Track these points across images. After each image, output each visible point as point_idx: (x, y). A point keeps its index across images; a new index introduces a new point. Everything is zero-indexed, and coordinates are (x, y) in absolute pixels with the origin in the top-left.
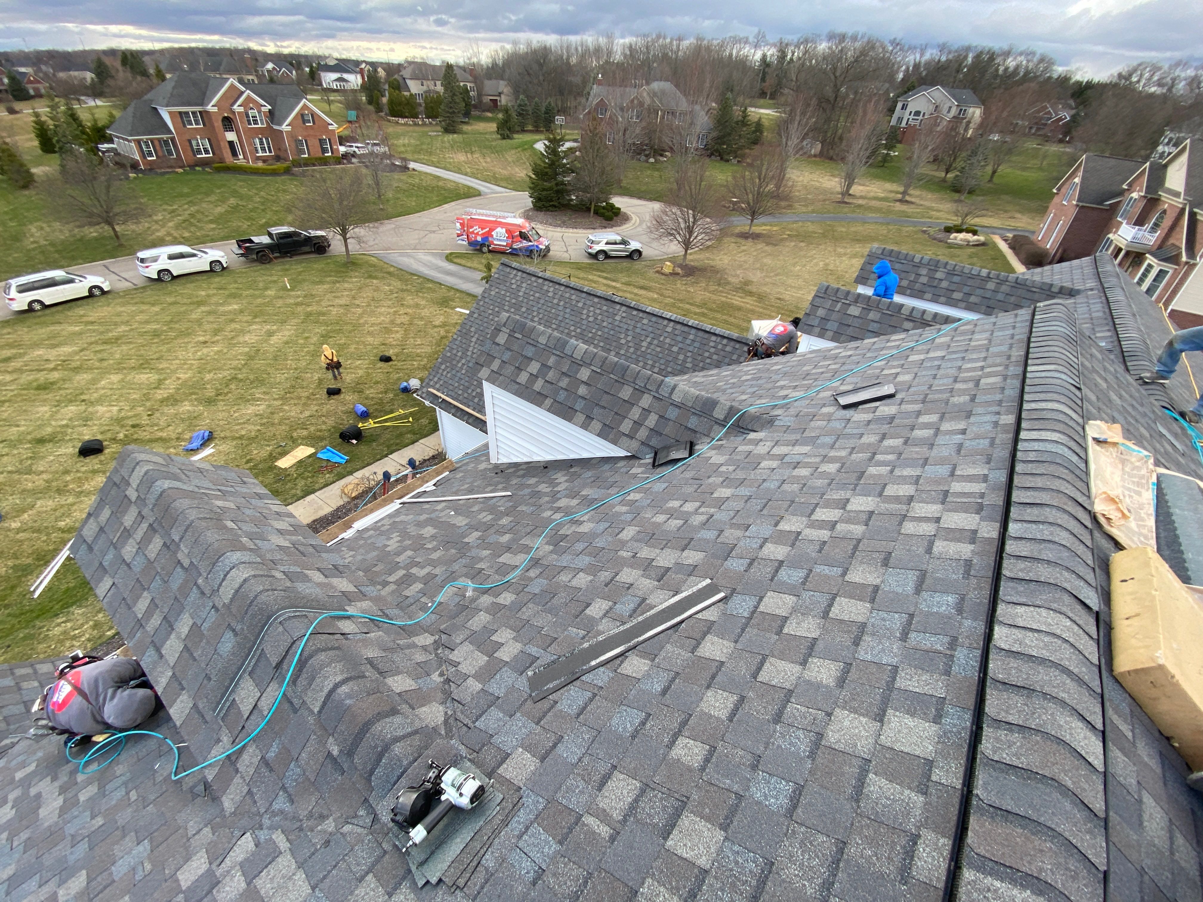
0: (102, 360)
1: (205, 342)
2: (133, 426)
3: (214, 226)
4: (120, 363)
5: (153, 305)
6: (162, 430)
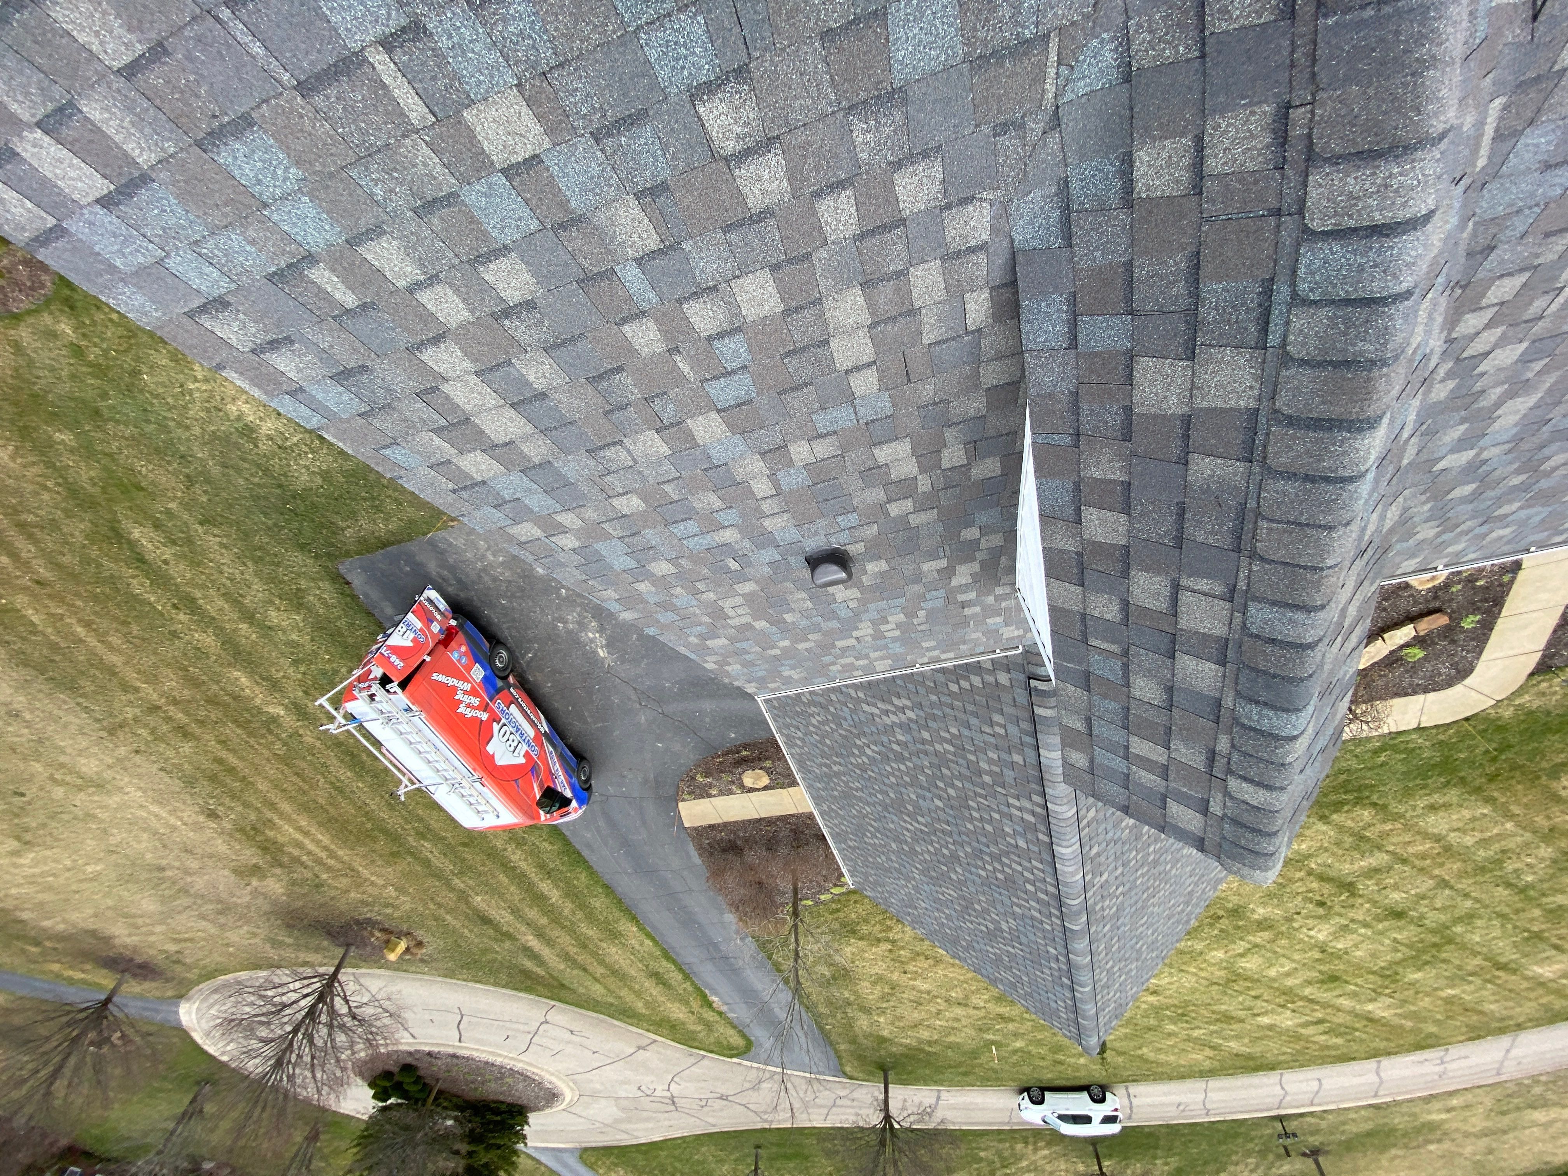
0: (1256, 997)
1: (1154, 993)
2: (1321, 904)
3: (982, 1154)
4: (1248, 988)
5: (1140, 1057)
6: (1310, 891)
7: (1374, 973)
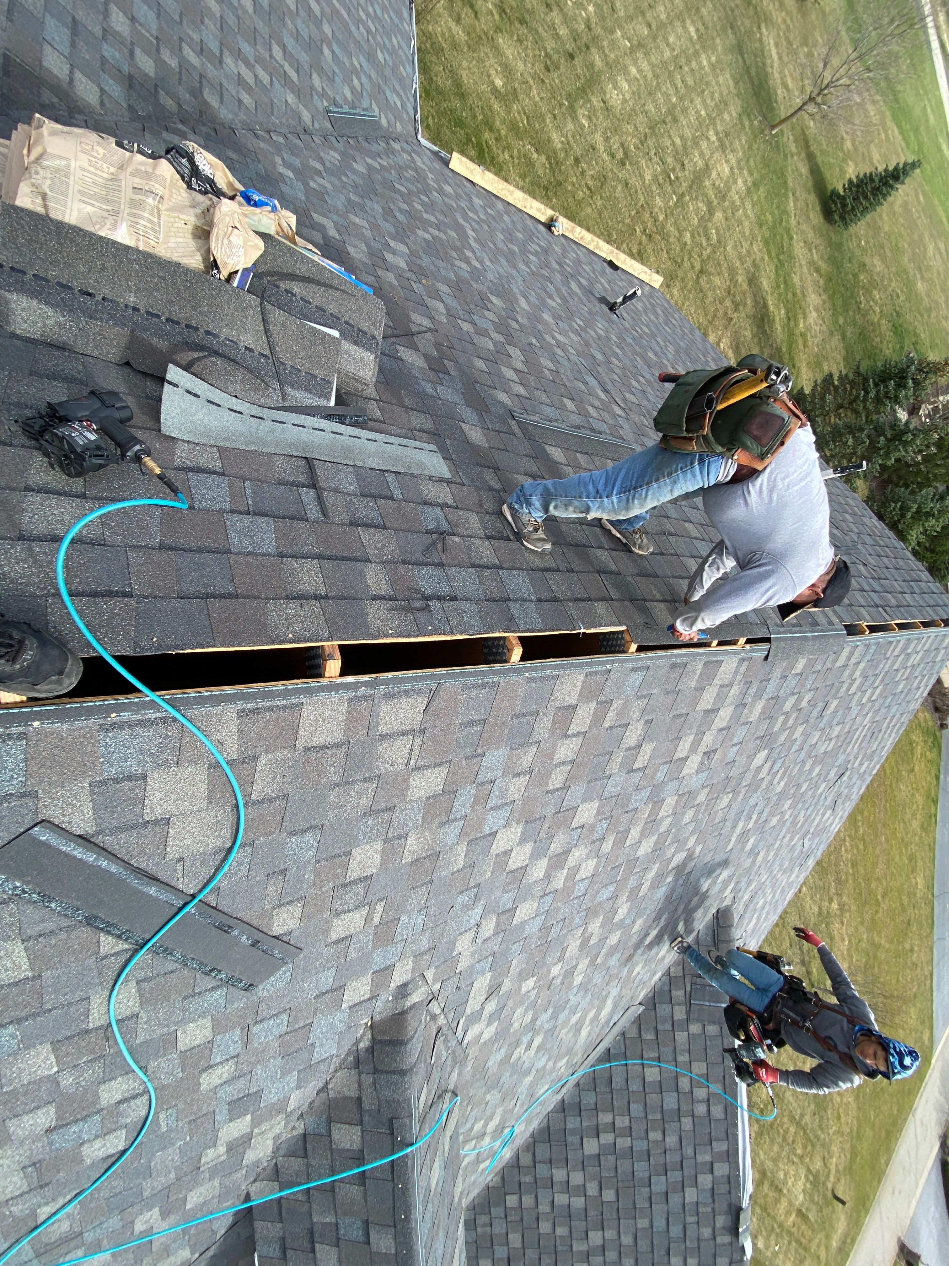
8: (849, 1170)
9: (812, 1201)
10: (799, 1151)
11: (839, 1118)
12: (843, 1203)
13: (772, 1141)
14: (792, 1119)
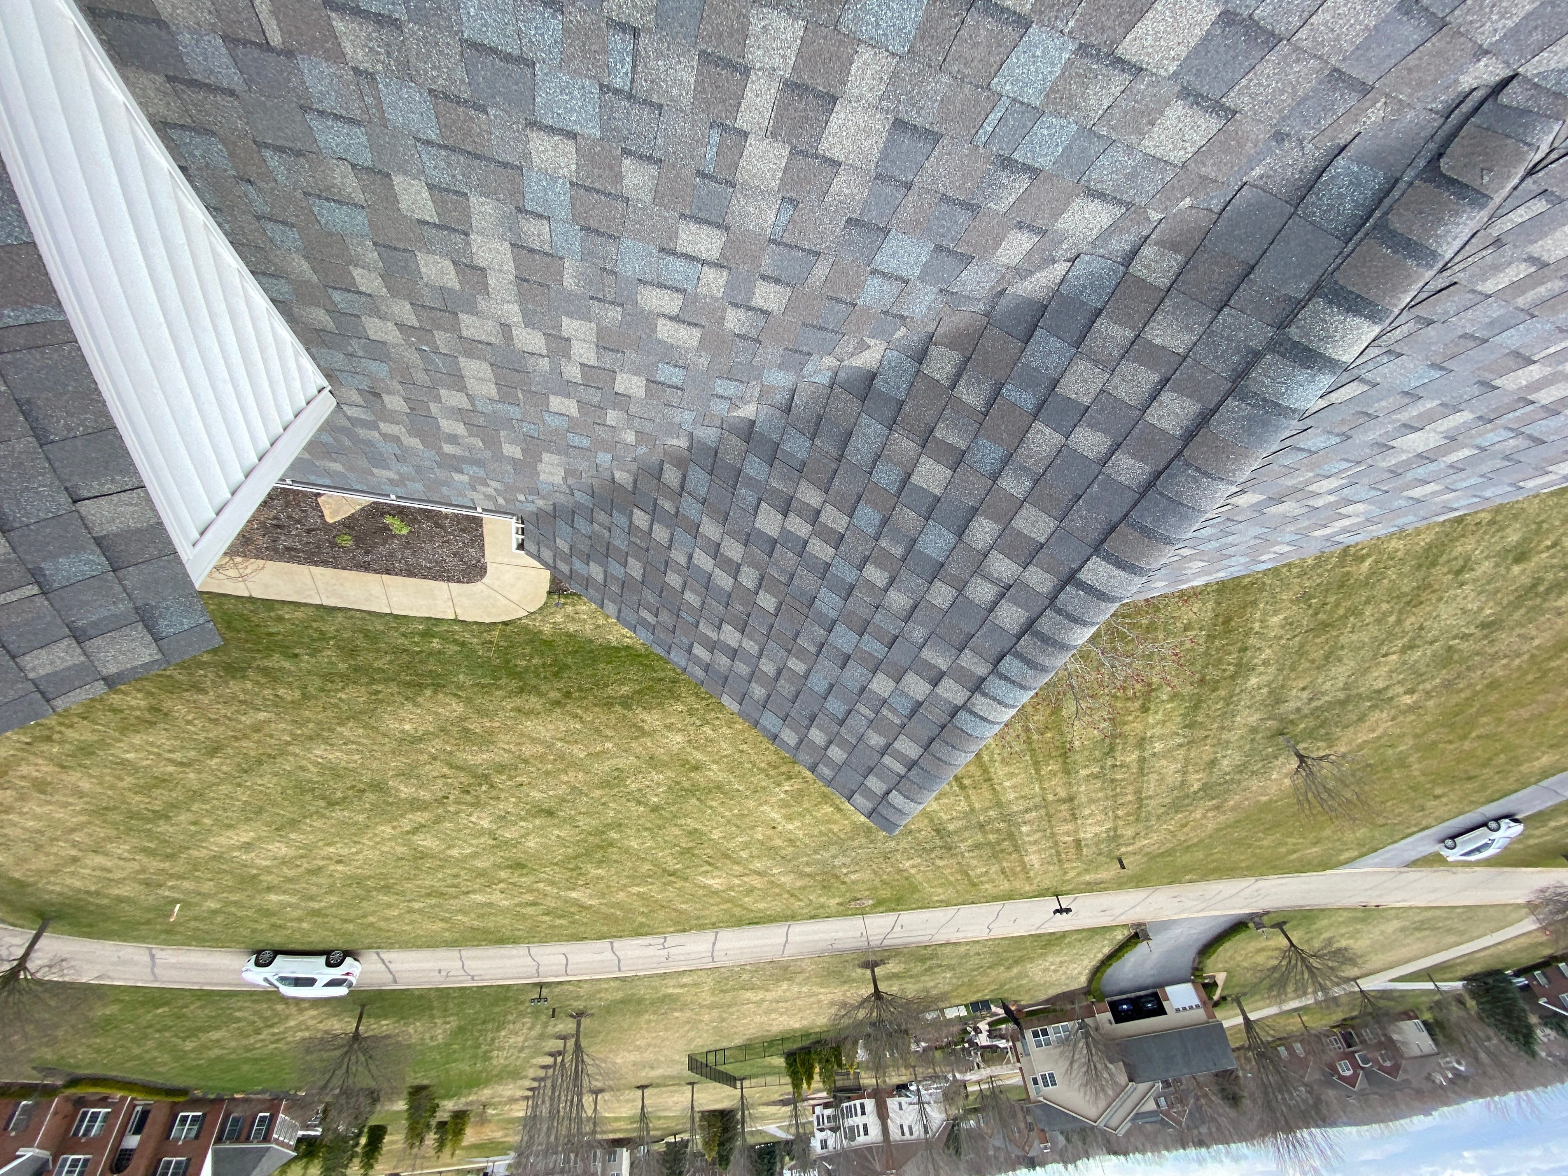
2: (468, 792)
3: (238, 1014)
5: (371, 925)
6: (444, 776)
7: (556, 864)
8: (1152, 858)
9: (1097, 844)
10: (1120, 813)
11: (1185, 825)
12: (1123, 867)
13: (1102, 789)
14: (1138, 792)
